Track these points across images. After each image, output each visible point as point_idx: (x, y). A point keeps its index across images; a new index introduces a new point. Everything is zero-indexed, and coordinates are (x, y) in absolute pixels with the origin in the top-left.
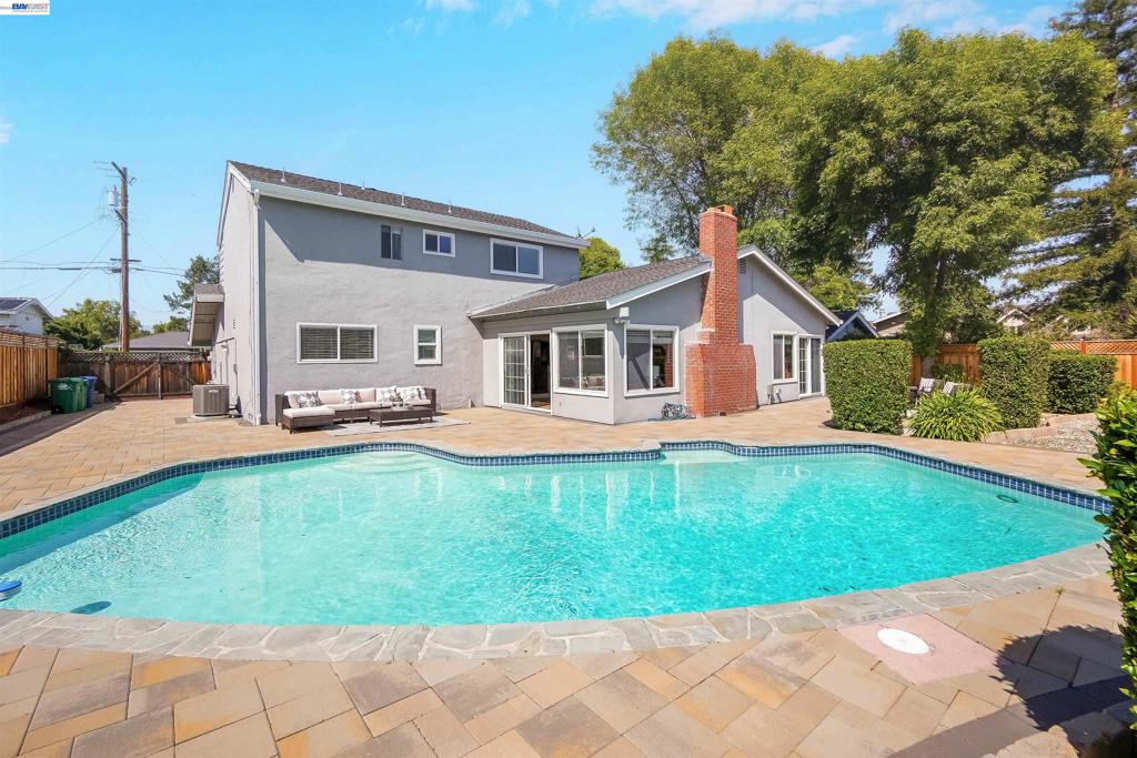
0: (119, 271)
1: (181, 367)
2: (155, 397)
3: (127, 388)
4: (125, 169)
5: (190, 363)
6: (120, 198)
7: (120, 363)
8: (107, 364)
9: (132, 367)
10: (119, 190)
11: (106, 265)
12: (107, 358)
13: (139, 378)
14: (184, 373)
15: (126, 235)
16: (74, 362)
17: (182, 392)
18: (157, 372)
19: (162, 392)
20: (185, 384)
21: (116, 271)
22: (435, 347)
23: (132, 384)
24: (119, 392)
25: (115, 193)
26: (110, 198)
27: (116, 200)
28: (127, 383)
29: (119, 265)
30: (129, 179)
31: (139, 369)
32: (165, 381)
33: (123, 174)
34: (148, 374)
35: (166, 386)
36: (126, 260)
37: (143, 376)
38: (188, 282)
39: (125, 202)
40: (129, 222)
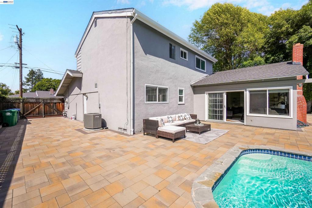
0: (18, 67)
1: (52, 104)
2: (41, 117)
3: (30, 113)
4: (21, 29)
5: (56, 103)
6: (19, 40)
7: (27, 103)
8: (21, 103)
9: (32, 105)
10: (19, 37)
11: (13, 65)
12: (21, 101)
13: (35, 109)
14: (53, 107)
15: (21, 54)
16: (6, 102)
17: (52, 114)
18: (42, 107)
19: (44, 114)
20: (53, 111)
21: (17, 67)
22: (183, 97)
23: (32, 111)
24: (26, 115)
25: (17, 38)
26: (15, 40)
27: (18, 40)
28: (30, 111)
29: (18, 65)
30: (22, 33)
31: (35, 105)
32: (46, 110)
33: (20, 31)
34: (39, 107)
35: (46, 112)
36: (21, 63)
37: (37, 108)
38: (28, 77)
39: (21, 42)
40: (23, 49)
